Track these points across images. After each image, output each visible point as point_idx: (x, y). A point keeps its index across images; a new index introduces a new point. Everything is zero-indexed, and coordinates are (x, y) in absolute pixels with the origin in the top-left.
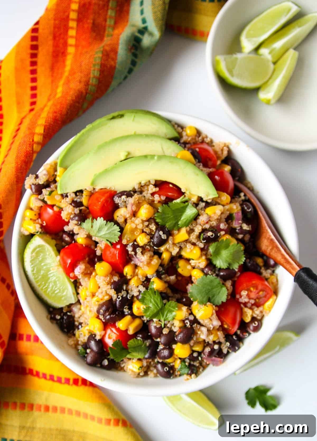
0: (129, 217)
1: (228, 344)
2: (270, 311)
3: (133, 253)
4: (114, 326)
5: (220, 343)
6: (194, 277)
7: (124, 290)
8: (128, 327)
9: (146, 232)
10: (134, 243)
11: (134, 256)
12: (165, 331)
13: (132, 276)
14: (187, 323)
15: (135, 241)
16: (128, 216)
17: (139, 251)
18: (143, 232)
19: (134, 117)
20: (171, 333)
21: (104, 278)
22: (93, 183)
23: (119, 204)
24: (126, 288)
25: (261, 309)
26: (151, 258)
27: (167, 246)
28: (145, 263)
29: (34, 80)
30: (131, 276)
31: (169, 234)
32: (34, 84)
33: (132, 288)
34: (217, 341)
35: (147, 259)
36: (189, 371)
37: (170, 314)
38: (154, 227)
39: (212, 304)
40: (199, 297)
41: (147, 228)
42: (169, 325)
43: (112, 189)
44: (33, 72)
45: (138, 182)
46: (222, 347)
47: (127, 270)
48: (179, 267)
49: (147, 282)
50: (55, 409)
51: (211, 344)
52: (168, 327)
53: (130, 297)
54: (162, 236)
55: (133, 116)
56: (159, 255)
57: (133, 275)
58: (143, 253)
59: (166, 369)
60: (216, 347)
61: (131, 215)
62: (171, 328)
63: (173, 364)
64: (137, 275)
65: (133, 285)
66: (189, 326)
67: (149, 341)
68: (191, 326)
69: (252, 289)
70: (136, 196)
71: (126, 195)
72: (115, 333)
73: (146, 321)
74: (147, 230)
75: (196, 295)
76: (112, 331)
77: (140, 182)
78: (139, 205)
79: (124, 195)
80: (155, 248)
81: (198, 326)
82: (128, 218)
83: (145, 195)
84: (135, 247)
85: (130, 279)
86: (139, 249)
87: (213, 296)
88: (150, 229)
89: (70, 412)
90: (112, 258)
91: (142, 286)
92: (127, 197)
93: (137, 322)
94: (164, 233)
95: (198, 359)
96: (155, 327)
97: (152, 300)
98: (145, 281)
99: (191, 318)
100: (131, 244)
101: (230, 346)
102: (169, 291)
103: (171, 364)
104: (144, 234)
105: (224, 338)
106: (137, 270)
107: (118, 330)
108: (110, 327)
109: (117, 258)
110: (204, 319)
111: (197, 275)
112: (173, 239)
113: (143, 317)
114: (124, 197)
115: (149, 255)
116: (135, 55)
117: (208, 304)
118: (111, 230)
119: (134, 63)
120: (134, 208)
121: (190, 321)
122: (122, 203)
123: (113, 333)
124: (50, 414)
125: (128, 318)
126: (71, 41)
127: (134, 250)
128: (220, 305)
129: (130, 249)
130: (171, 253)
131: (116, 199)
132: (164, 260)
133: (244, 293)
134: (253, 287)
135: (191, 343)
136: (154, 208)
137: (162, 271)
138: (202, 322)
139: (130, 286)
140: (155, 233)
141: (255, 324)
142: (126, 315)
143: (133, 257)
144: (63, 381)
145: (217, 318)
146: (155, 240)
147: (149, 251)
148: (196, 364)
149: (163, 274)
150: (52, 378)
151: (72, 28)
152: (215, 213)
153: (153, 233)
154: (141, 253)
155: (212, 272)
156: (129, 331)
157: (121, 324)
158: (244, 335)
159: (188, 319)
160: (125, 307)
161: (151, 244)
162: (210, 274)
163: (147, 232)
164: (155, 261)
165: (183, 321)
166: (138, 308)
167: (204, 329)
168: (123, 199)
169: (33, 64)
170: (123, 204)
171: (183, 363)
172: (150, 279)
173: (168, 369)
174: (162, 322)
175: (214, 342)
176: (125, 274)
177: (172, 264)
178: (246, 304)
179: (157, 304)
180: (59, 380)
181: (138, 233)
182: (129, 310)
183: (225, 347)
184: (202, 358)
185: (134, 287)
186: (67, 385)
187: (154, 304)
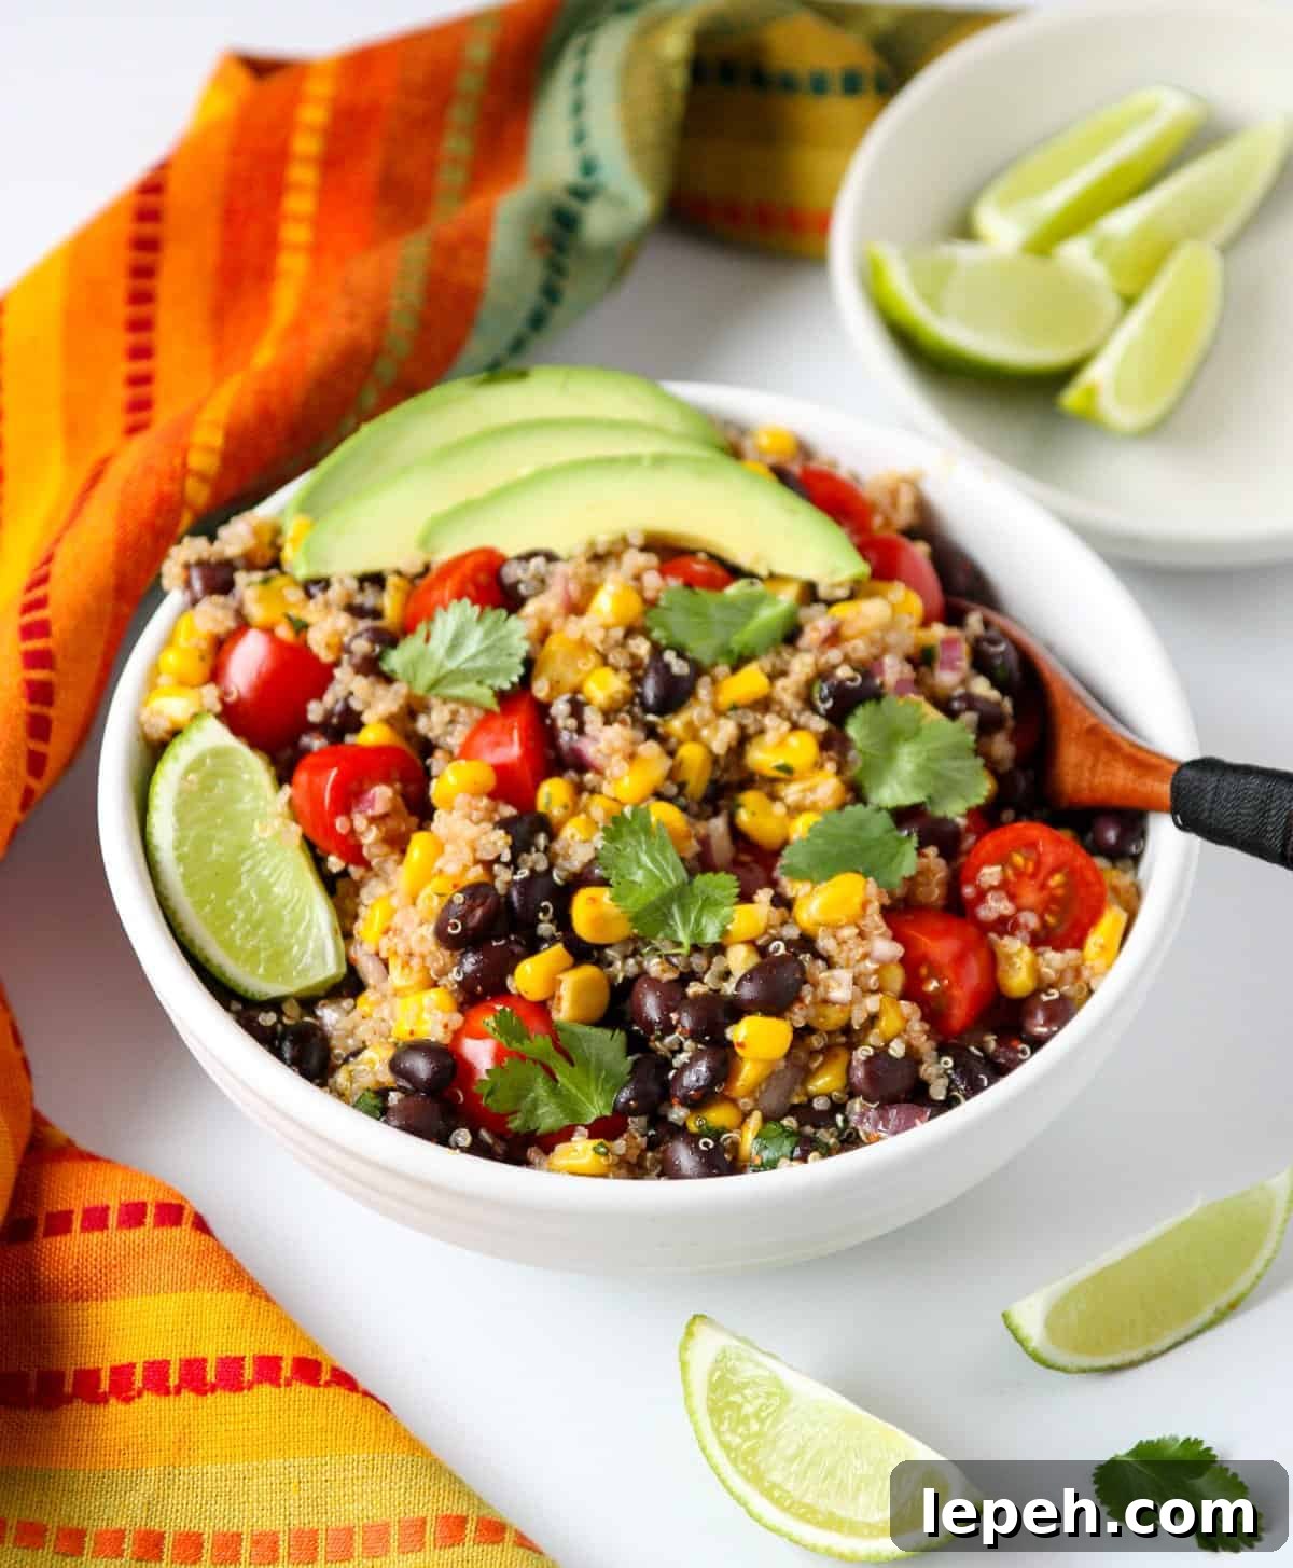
0: (558, 618)
4: (501, 993)
7: (537, 851)
8: (553, 992)
9: (616, 665)
10: (574, 694)
11: (575, 737)
12: (696, 990)
13: (569, 813)
14: (776, 948)
15: (579, 687)
16: (552, 613)
17: (593, 716)
18: (605, 661)
21: (468, 797)
22: (425, 542)
23: (521, 584)
24: (548, 846)
25: (1071, 955)
26: (635, 745)
27: (692, 714)
29: (141, 353)
30: (565, 812)
31: (701, 667)
32: (141, 367)
33: (568, 847)
37: (711, 915)
38: (643, 649)
41: (619, 651)
44: (140, 325)
47: (552, 794)
48: (740, 808)
53: (561, 879)
54: (674, 663)
56: (668, 745)
57: (570, 804)
59: (706, 1144)
61: (565, 611)
63: (735, 1133)
64: (588, 812)
65: (574, 837)
66: (786, 958)
68: (793, 957)
69: (1019, 862)
71: (545, 557)
74: (619, 656)
76: (494, 1010)
77: (592, 540)
78: (589, 592)
79: (536, 558)
80: (651, 717)
81: (820, 964)
82: (553, 621)
84: (579, 705)
85: (561, 824)
86: (592, 713)
93: (590, 973)
95: (834, 1123)
96: (657, 983)
97: (645, 859)
99: (792, 933)
100: (563, 699)
103: (727, 1136)
104: (608, 670)
105: (927, 1033)
106: (586, 799)
107: (517, 1001)
108: (489, 1000)
109: (517, 752)
112: (715, 693)
113: (609, 954)
114: (536, 562)
116: (556, 268)
118: (494, 637)
119: (551, 294)
121: (789, 944)
125: (554, 954)
126: (296, 233)
127: (576, 714)
128: (898, 888)
129: (560, 711)
130: (709, 745)
131: (508, 570)
132: (686, 764)
134: (1024, 856)
135: (795, 1014)
137: (675, 797)
139: (562, 840)
142: (549, 943)
144: (249, 1373)
145: (889, 931)
146: (651, 694)
147: (627, 725)
148: (828, 1138)
151: (300, 187)
153: (642, 669)
154: (599, 723)
156: (558, 1006)
157: (527, 978)
158: (1015, 1050)
159: (778, 937)
161: (637, 703)
163: (622, 663)
164: (654, 760)
165: (764, 945)
166: (589, 912)
167: (842, 976)
168: (536, 567)
169: (141, 297)
173: (712, 1145)
176: (541, 808)
178: (1005, 926)
179: (662, 870)
180: (231, 1375)
181: (590, 665)
182: (558, 931)
183: (937, 1072)
184: (846, 1121)
185: (578, 843)
186: (265, 1390)
187: (650, 870)
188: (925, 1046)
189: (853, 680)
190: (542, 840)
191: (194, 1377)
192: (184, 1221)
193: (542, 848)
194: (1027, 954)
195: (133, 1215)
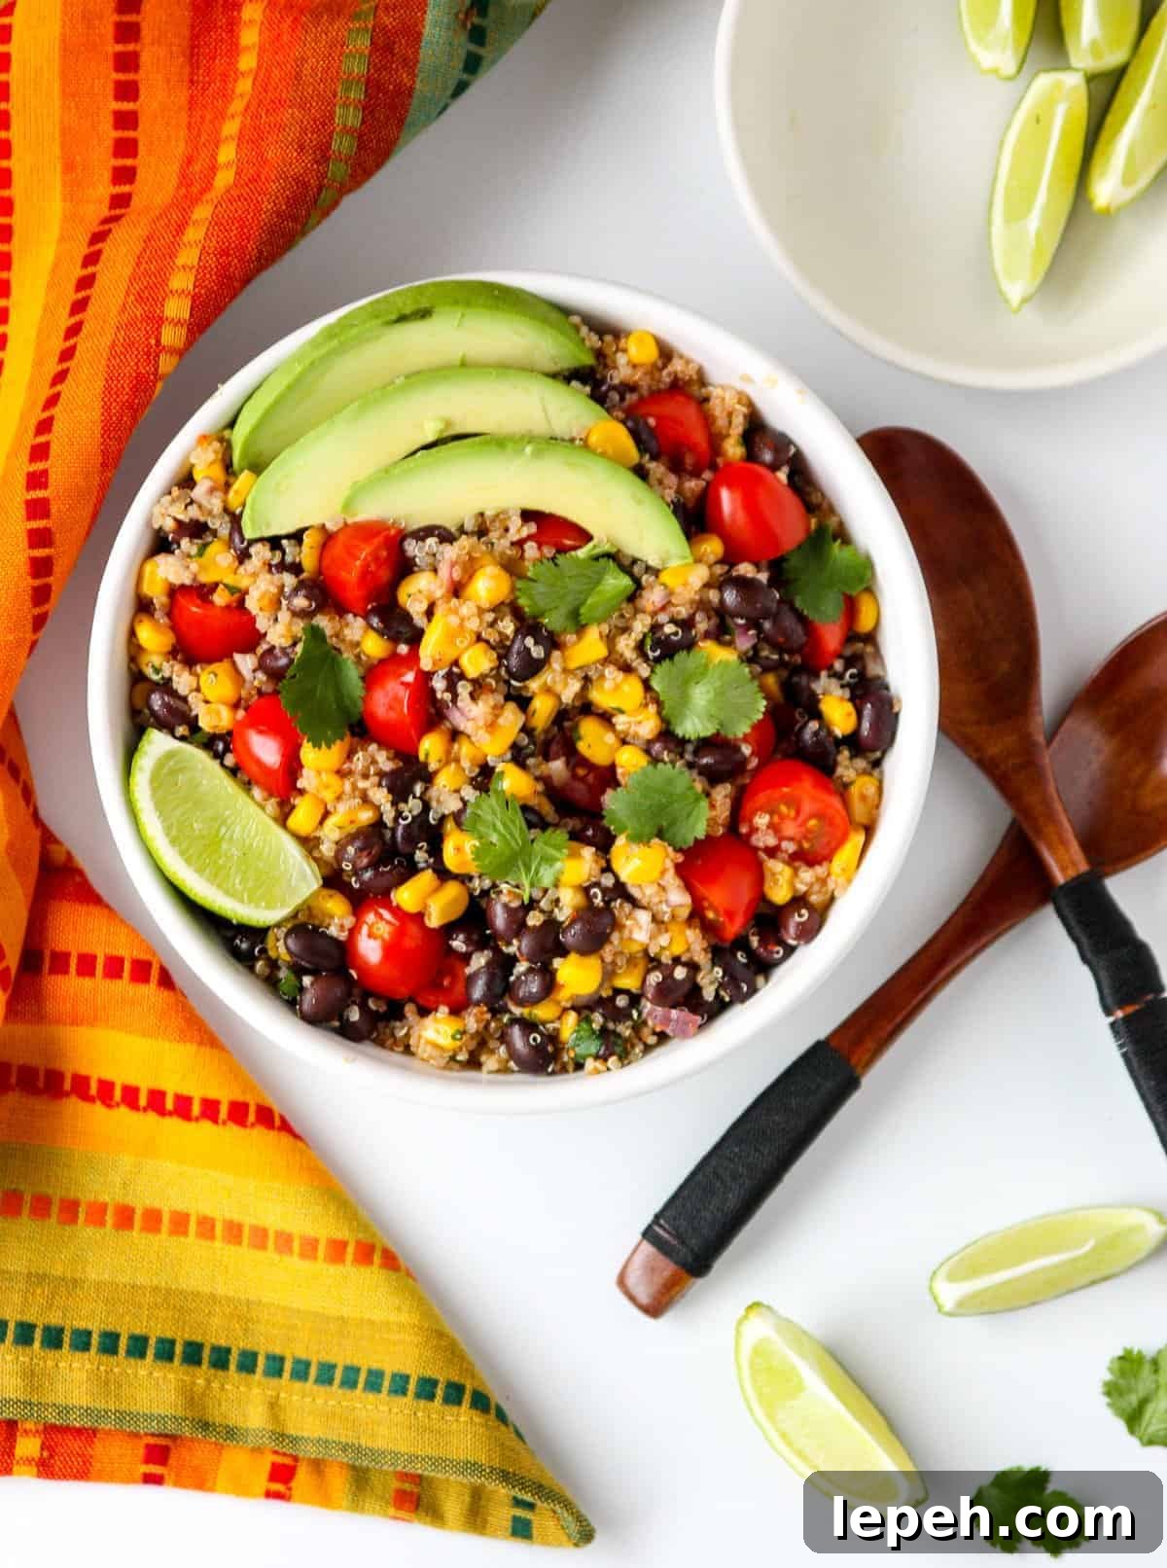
0: (442, 597)
1: (719, 972)
2: (849, 881)
3: (448, 696)
4: (387, 903)
5: (693, 967)
6: (622, 767)
7: (414, 797)
8: (426, 906)
9: (487, 642)
10: (451, 669)
11: (450, 705)
12: (534, 919)
13: (443, 762)
14: (595, 896)
15: (456, 663)
16: (439, 593)
17: (464, 689)
18: (479, 638)
19: (463, 315)
20: (551, 925)
22: (346, 508)
23: (417, 560)
24: (423, 793)
25: (820, 870)
26: (497, 710)
27: (546, 677)
28: (481, 723)
30: (440, 761)
31: (553, 643)
33: (440, 795)
34: (684, 959)
35: (485, 713)
36: (601, 1045)
37: (547, 867)
38: (509, 627)
39: (666, 844)
40: (632, 827)
41: (490, 630)
42: (543, 904)
43: (401, 524)
44: (126, 91)
45: (477, 510)
46: (699, 978)
47: (430, 747)
48: (580, 738)
49: (484, 777)
50: (153, 1220)
51: (667, 965)
52: (542, 911)
53: (434, 820)
54: (532, 649)
55: (459, 315)
56: (523, 702)
57: (444, 759)
58: (473, 697)
59: (535, 1039)
60: (680, 973)
61: (448, 592)
62: (552, 912)
63: (556, 1025)
64: (457, 760)
65: (445, 786)
66: (601, 904)
67: (486, 952)
68: (607, 903)
69: (783, 809)
70: (464, 542)
71: (438, 536)
72: (388, 922)
73: (477, 893)
74: (490, 634)
75: (624, 819)
76: (381, 917)
77: (481, 511)
78: (470, 567)
79: (432, 535)
80: (513, 682)
81: (627, 907)
82: (438, 599)
83: (494, 540)
84: (454, 678)
85: (436, 772)
86: (463, 686)
87: (672, 824)
88: (500, 633)
89: (207, 1227)
90: (391, 708)
91: (470, 787)
92: (441, 542)
93: (453, 889)
94: (536, 643)
95: (630, 1016)
96: (506, 906)
97: (499, 825)
98: (479, 774)
99: (608, 881)
100: (442, 673)
101: (723, 977)
102: (547, 809)
103: (550, 1026)
104: (482, 646)
105: (705, 950)
106: (456, 746)
107: (397, 911)
108: (376, 907)
109: (405, 710)
110: (643, 884)
111: (629, 761)
112: (564, 659)
113: (471, 878)
114: (431, 541)
115: (492, 703)
117: (656, 841)
120: (457, 575)
121: (605, 891)
122: (424, 557)
123: (384, 923)
124: (136, 1235)
125: (426, 878)
127: (451, 688)
128: (690, 848)
129: (439, 684)
130: (559, 697)
131: (409, 544)
132: (536, 715)
133: (762, 820)
134: (788, 805)
135: (605, 952)
136: (511, 575)
137: (527, 746)
138: (635, 892)
139: (435, 788)
140: (513, 641)
141: (800, 916)
142: (423, 869)
143: (448, 707)
144: (196, 1109)
145: (682, 884)
146: (514, 661)
147: (493, 691)
148: (625, 1030)
149: (532, 755)
150: (156, 1102)
152: (685, 584)
153: (508, 643)
154: (468, 696)
155: (672, 756)
156: (430, 915)
157: (406, 896)
158: (772, 953)
159: (597, 884)
160: (420, 845)
161: (503, 671)
162: (666, 759)
163: (492, 640)
164: (511, 717)
165: (586, 890)
166: (458, 850)
167: (643, 917)
168: (430, 546)
170: (430, 560)
171: (584, 1025)
172: (493, 768)
173: (539, 1039)
174: (524, 890)
175: (677, 960)
176: (422, 757)
177: (561, 728)
178: (772, 852)
179: (511, 834)
180: (182, 1108)
181: (466, 643)
182: (430, 856)
183: (710, 981)
184: (640, 1015)
185: (447, 791)
186: (206, 1126)
187: (504, 836)
188: (702, 958)
189: (676, 634)
190: (418, 788)
191: (156, 1101)
192: (152, 979)
193: (418, 795)
194: (787, 871)
195: (114, 968)
